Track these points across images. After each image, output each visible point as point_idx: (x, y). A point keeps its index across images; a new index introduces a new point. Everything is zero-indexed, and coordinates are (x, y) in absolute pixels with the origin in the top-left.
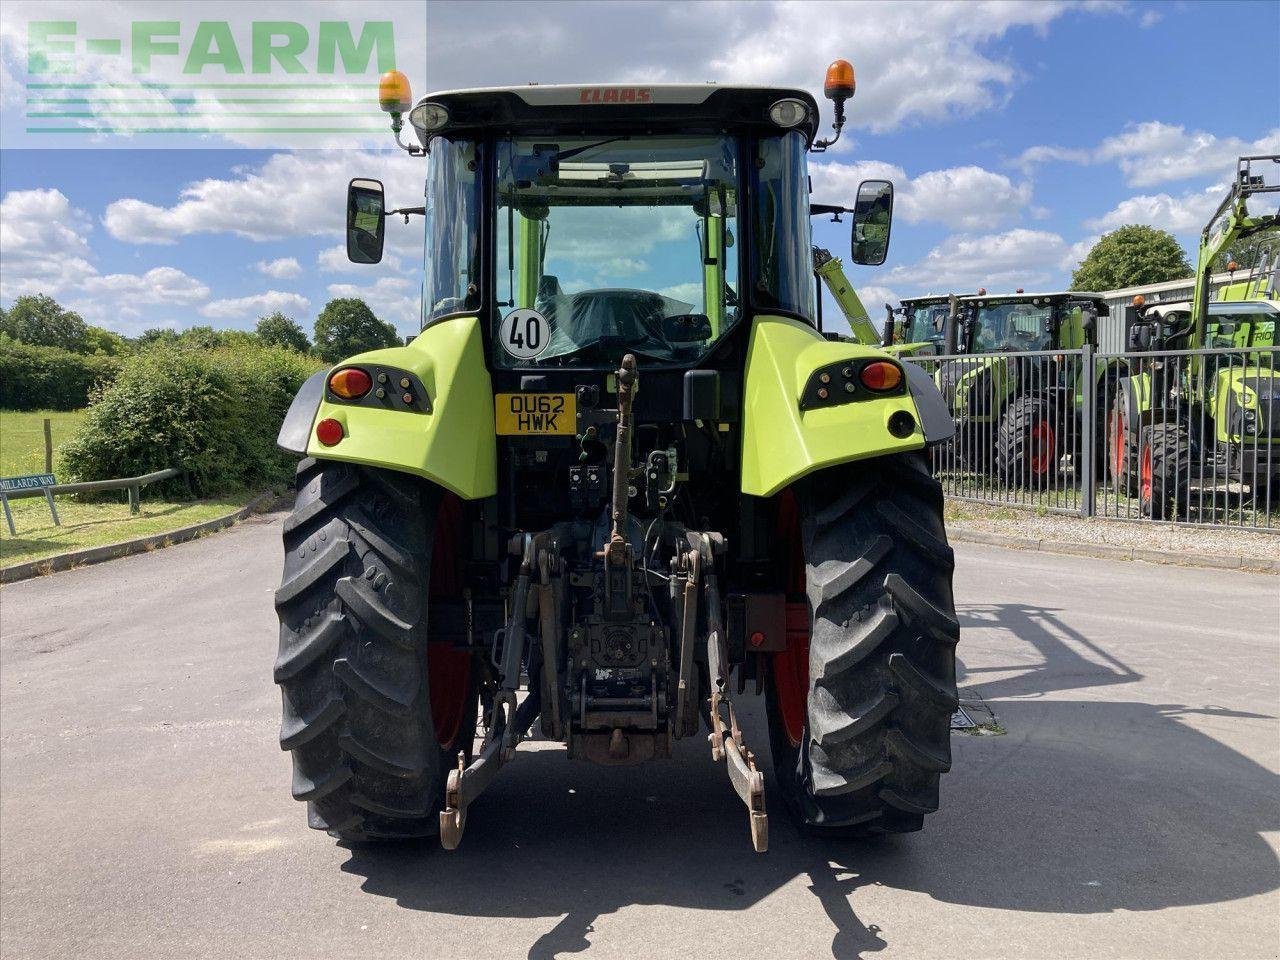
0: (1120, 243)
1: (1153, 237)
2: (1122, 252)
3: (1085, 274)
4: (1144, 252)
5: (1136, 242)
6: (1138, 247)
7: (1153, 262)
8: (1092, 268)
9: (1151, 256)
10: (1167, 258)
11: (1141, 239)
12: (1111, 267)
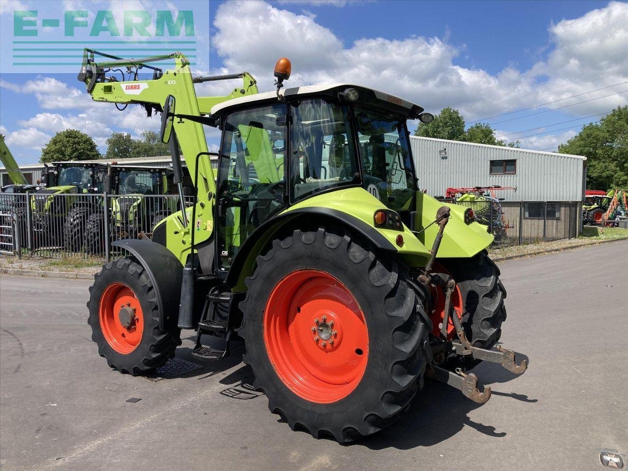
0: (67, 137)
1: (82, 136)
2: (68, 142)
3: (50, 151)
4: (79, 143)
5: (74, 138)
6: (76, 140)
7: (83, 148)
8: (53, 148)
9: (82, 146)
10: (89, 147)
11: (77, 137)
12: (63, 148)
